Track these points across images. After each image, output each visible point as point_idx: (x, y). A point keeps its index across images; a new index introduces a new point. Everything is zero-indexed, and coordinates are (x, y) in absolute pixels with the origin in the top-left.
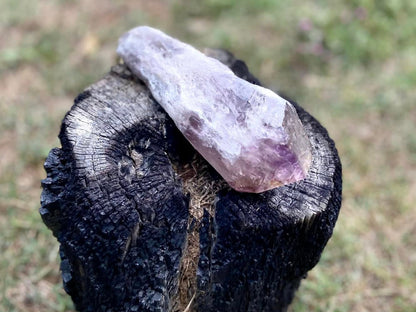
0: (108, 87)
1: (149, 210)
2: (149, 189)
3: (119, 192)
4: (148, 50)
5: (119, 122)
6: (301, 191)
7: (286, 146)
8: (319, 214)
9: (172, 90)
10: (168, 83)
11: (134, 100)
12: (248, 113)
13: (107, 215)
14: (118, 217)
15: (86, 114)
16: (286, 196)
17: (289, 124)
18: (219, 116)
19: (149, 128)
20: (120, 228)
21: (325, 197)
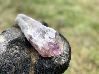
0: (11, 29)
1: (17, 63)
2: (17, 57)
3: (8, 58)
4: (21, 20)
5: (12, 38)
6: (61, 56)
7: (56, 44)
8: (66, 62)
9: (26, 29)
10: (25, 27)
11: (17, 32)
12: (45, 34)
13: (3, 66)
14: (7, 66)
15: (3, 36)
16: (57, 57)
17: (57, 37)
18: (37, 36)
19: (20, 40)
20: (7, 69)
21: (67, 57)
